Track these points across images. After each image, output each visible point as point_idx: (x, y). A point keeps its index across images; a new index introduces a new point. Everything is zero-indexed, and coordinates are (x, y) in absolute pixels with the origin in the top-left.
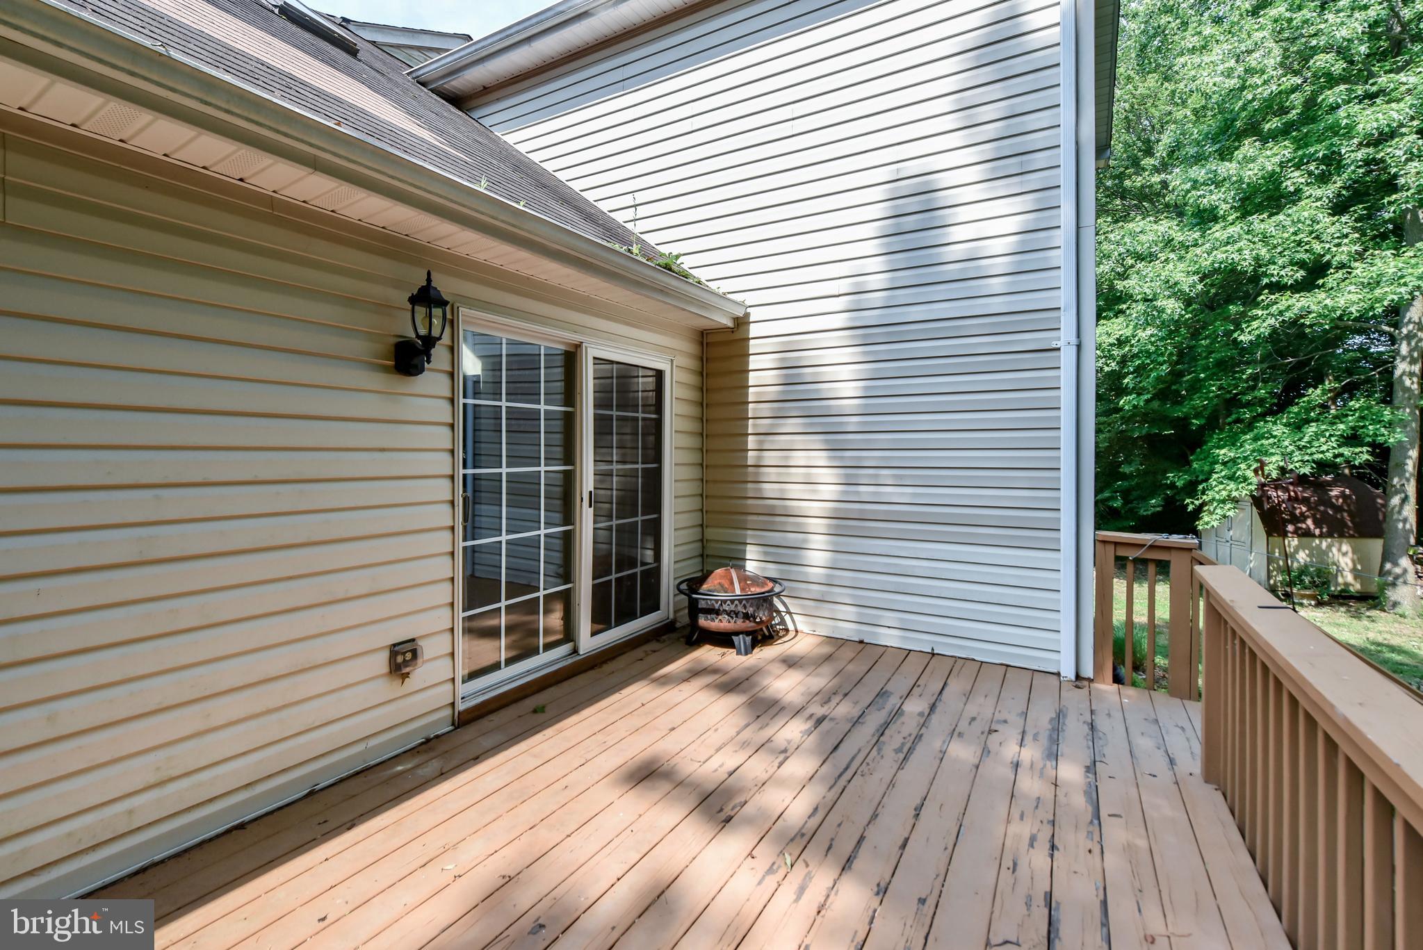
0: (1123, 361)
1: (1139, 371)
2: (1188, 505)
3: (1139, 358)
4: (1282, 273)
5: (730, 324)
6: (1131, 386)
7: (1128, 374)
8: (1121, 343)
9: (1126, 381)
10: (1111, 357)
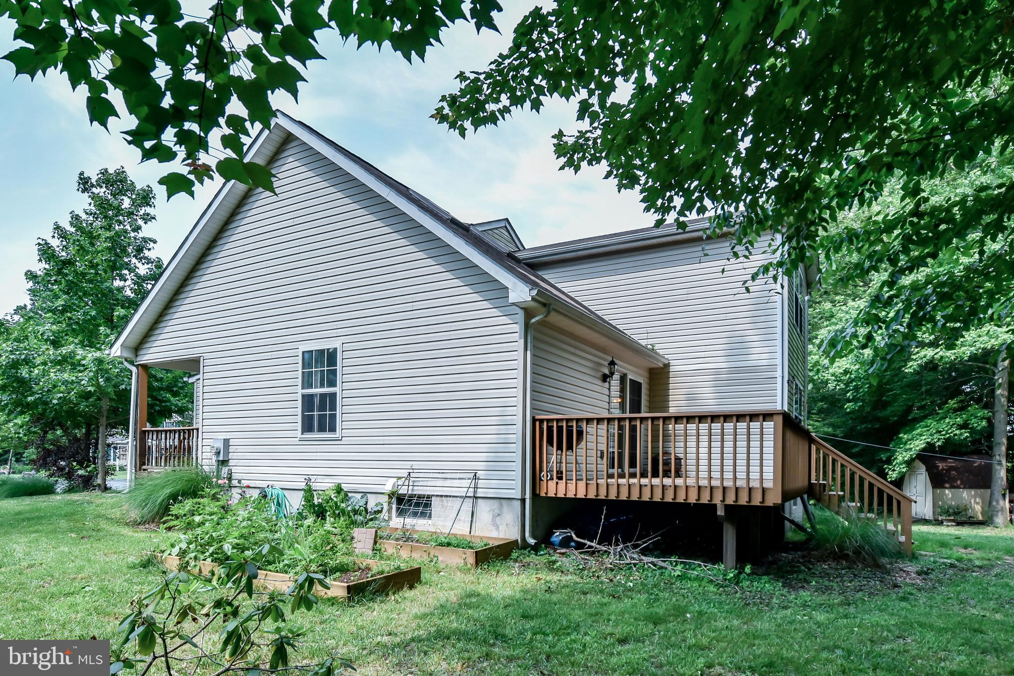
0: (847, 385)
1: (856, 388)
2: (886, 468)
3: (855, 381)
4: (924, 336)
5: (662, 366)
6: (851, 397)
7: (849, 391)
8: (846, 372)
9: (848, 395)
10: (840, 381)
